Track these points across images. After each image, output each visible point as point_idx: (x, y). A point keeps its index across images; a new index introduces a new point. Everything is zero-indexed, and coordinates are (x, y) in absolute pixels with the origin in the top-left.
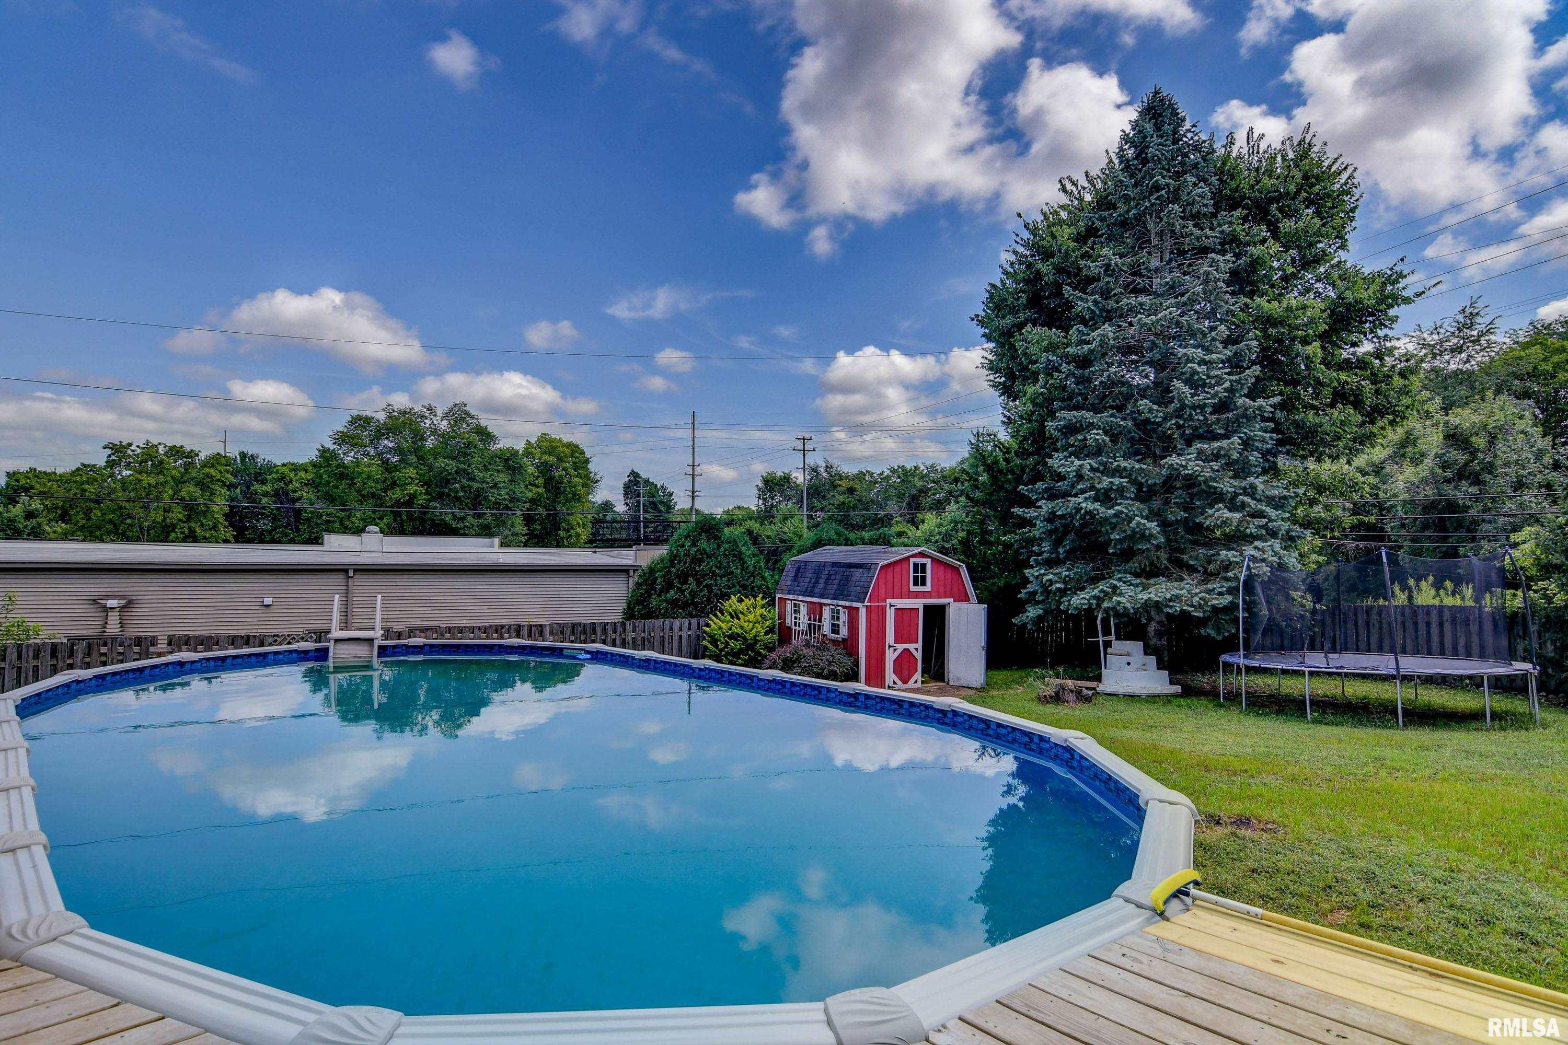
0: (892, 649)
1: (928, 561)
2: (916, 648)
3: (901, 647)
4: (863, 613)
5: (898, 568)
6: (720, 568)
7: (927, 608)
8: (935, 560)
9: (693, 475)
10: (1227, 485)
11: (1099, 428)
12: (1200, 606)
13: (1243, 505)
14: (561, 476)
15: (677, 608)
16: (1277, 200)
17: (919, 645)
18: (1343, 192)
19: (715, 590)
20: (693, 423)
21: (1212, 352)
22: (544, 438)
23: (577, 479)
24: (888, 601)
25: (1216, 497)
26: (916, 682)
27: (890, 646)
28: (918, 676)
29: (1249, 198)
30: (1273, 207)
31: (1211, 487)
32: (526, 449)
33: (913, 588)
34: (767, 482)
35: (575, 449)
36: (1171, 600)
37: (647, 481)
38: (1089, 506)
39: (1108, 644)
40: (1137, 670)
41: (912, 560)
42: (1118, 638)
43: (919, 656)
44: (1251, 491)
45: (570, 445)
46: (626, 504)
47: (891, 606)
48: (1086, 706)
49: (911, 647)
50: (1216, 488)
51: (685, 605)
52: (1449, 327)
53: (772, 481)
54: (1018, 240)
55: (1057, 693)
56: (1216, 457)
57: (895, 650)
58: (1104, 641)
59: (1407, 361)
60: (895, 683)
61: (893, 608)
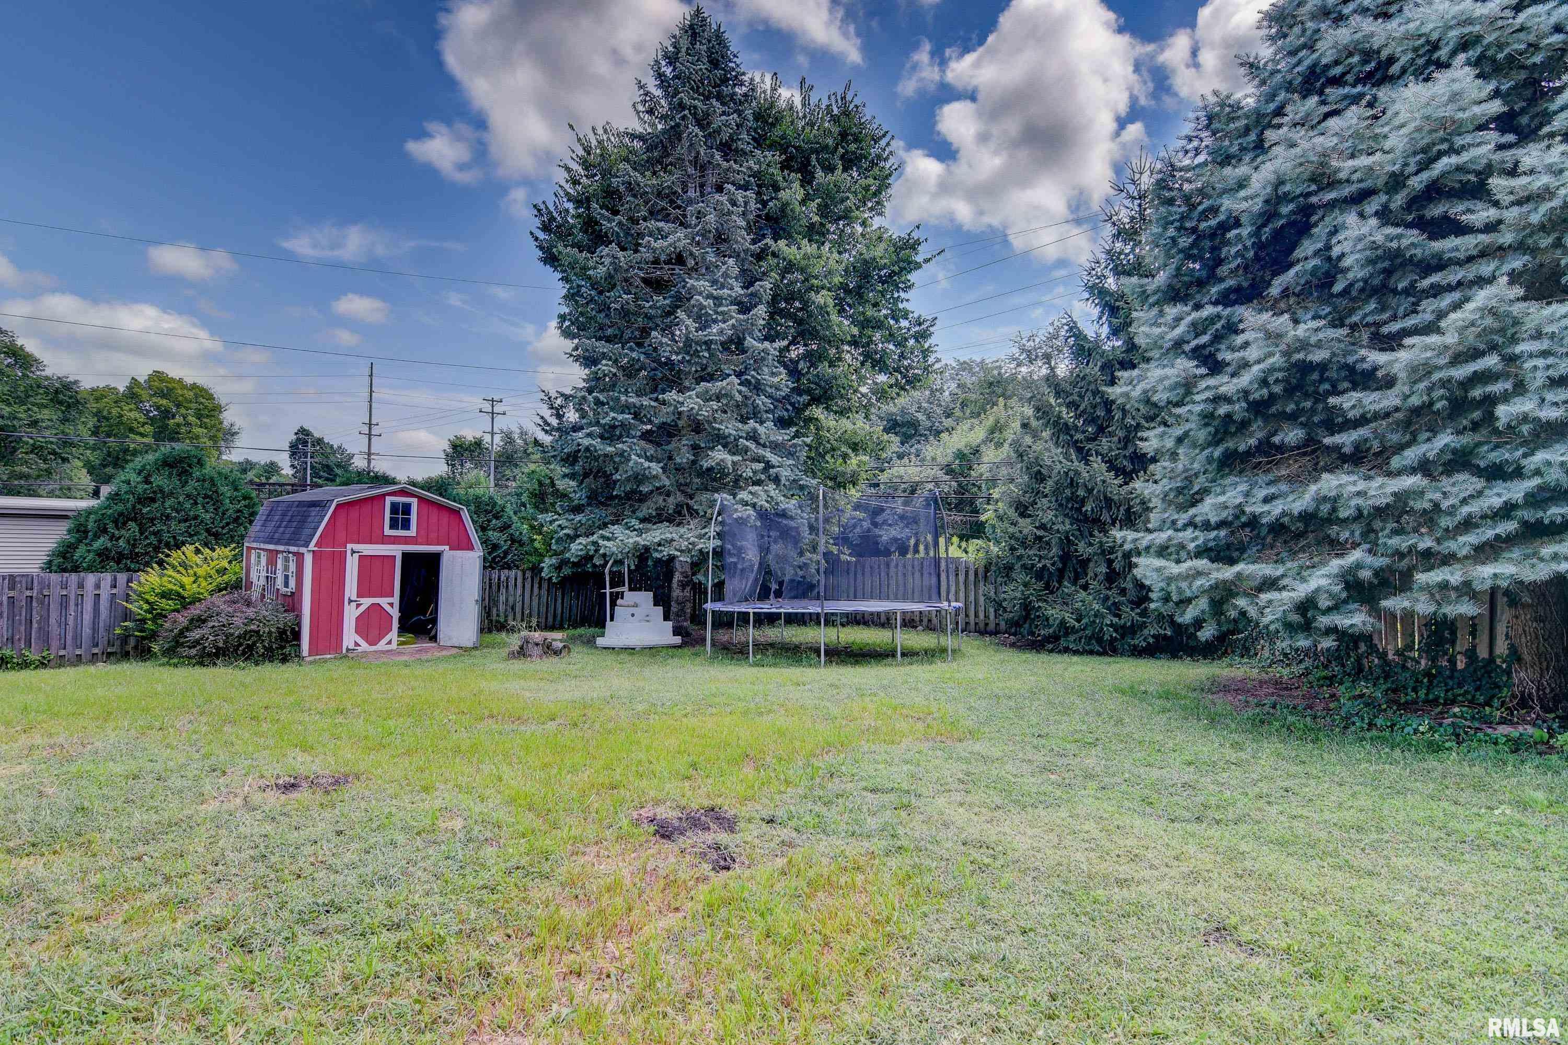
0: (354, 605)
1: (414, 502)
2: (391, 605)
3: (367, 602)
4: (308, 560)
5: (367, 509)
6: (178, 512)
7: (406, 556)
8: (422, 500)
9: (370, 435)
10: (730, 427)
11: (610, 359)
12: (689, 551)
13: (746, 450)
14: (178, 425)
15: (105, 560)
16: (817, 152)
17: (396, 600)
18: (879, 157)
19: (166, 537)
20: (371, 375)
21: (722, 287)
22: (157, 376)
23: (200, 430)
24: (349, 546)
25: (721, 439)
26: (390, 643)
27: (350, 601)
28: (393, 635)
29: (793, 146)
30: (814, 156)
31: (714, 429)
32: (130, 388)
33: (388, 531)
34: (454, 447)
35: (201, 393)
36: (659, 545)
37: (320, 441)
38: (586, 442)
39: (615, 597)
40: (640, 621)
41: (389, 500)
42: (631, 589)
43: (395, 613)
44: (753, 437)
45: (194, 386)
46: (293, 466)
47: (353, 552)
48: (555, 659)
49: (383, 602)
50: (719, 430)
51: (119, 558)
52: (1041, 336)
53: (461, 446)
54: (574, 156)
55: (521, 648)
56: (718, 398)
57: (358, 606)
58: (611, 593)
59: (920, 324)
60: (357, 644)
61: (356, 556)
